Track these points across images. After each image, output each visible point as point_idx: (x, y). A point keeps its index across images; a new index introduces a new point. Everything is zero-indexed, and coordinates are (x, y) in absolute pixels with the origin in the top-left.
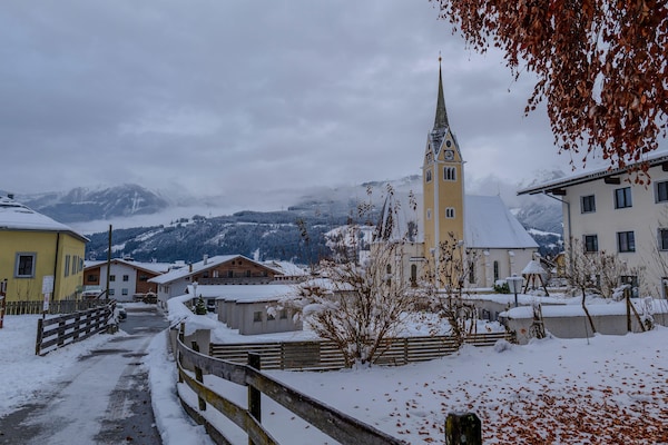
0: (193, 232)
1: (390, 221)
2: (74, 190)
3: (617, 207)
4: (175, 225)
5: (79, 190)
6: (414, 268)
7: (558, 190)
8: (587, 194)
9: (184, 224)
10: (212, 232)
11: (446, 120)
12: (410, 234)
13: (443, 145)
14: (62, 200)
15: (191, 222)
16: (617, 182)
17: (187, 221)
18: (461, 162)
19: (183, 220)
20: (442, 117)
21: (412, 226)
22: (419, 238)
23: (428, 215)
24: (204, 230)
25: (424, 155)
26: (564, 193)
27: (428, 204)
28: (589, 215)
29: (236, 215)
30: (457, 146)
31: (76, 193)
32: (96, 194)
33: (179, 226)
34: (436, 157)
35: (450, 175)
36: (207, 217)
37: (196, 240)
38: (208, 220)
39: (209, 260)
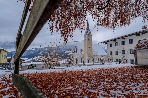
0: (35, 51)
1: (77, 49)
2: (6, 42)
3: (116, 46)
4: (31, 50)
5: (8, 41)
6: (82, 59)
7: (106, 42)
8: (111, 43)
9: (33, 50)
10: (39, 52)
11: (89, 28)
12: (81, 52)
13: (88, 33)
14: (3, 43)
15: (34, 49)
16: (116, 41)
17: (33, 49)
18: (92, 37)
19: (32, 49)
20: (88, 27)
21: (81, 50)
22: (83, 53)
23: (85, 48)
24: (37, 51)
25: (84, 35)
26: (107, 43)
27: (85, 46)
28: (111, 47)
29: (45, 48)
30: (91, 34)
31: (7, 42)
32: (12, 42)
33: (32, 50)
34: (86, 36)
35: (89, 40)
36: (38, 48)
37: (35, 53)
38: (38, 49)
39: (37, 57)
